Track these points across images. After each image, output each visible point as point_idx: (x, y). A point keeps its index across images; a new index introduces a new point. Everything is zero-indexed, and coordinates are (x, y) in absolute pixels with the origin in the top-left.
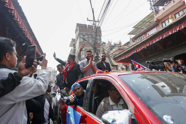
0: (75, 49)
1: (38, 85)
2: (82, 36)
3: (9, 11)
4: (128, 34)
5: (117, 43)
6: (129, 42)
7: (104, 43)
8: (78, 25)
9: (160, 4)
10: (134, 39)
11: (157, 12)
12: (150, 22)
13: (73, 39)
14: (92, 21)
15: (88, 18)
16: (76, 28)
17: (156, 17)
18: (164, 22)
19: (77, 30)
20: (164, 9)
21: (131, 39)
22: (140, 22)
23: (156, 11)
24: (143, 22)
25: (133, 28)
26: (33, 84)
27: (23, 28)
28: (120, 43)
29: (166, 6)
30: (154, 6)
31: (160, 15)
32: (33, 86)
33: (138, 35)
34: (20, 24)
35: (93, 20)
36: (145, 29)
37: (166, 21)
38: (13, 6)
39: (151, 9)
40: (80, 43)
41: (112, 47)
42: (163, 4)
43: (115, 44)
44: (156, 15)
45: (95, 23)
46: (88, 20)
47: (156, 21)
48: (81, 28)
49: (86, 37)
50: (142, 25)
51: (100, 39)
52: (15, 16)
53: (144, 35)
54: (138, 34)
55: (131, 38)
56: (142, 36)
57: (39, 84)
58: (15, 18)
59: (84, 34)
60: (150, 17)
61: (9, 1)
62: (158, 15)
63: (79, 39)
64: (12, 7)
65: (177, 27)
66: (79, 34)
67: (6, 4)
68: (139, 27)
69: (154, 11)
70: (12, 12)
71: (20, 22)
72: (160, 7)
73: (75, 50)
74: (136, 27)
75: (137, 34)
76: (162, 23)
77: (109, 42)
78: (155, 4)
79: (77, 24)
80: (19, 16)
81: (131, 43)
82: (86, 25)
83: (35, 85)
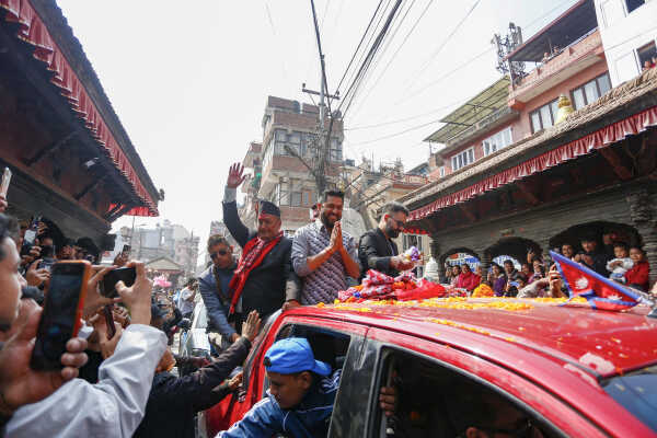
0: (258, 175)
1: (89, 421)
2: (282, 138)
3: (36, 57)
4: (426, 140)
5: (389, 166)
6: (426, 165)
7: (350, 163)
8: (273, 101)
9: (528, 57)
10: (443, 157)
11: (518, 78)
12: (495, 109)
13: (253, 145)
14: (318, 94)
15: (304, 85)
16: (266, 110)
17: (513, 95)
18: (538, 110)
19: (268, 117)
20: (539, 71)
21: (432, 155)
22: (463, 107)
23: (514, 76)
24: (474, 105)
25: (442, 121)
26: (71, 411)
27: (84, 115)
28: (399, 165)
29: (546, 62)
30: (510, 59)
31: (525, 89)
32: (70, 420)
33: (455, 144)
34: (75, 101)
35: (319, 91)
36: (478, 128)
37: (542, 110)
38: (49, 39)
39: (500, 67)
40: (276, 157)
41: (373, 178)
42: (538, 56)
43: (385, 169)
44: (514, 89)
45: (326, 102)
46: (304, 91)
47: (512, 107)
48: (281, 110)
49: (295, 140)
50: (470, 115)
51: (339, 151)
52: (57, 74)
53: (472, 148)
54: (456, 141)
55: (434, 152)
56: (467, 151)
57: (95, 417)
58: (58, 81)
59: (290, 131)
60: (497, 92)
61: (33, 21)
62: (520, 91)
63: (272, 145)
64: (48, 44)
65: (590, 140)
66: (275, 132)
67: (24, 32)
68: (461, 121)
69: (509, 74)
70: (47, 59)
71: (74, 94)
72: (526, 63)
73: (259, 180)
74: (452, 121)
75: (452, 143)
76: (531, 114)
77: (364, 160)
78: (516, 54)
79: (270, 98)
80: (70, 73)
81: (432, 169)
82: (296, 104)
83: (78, 418)
